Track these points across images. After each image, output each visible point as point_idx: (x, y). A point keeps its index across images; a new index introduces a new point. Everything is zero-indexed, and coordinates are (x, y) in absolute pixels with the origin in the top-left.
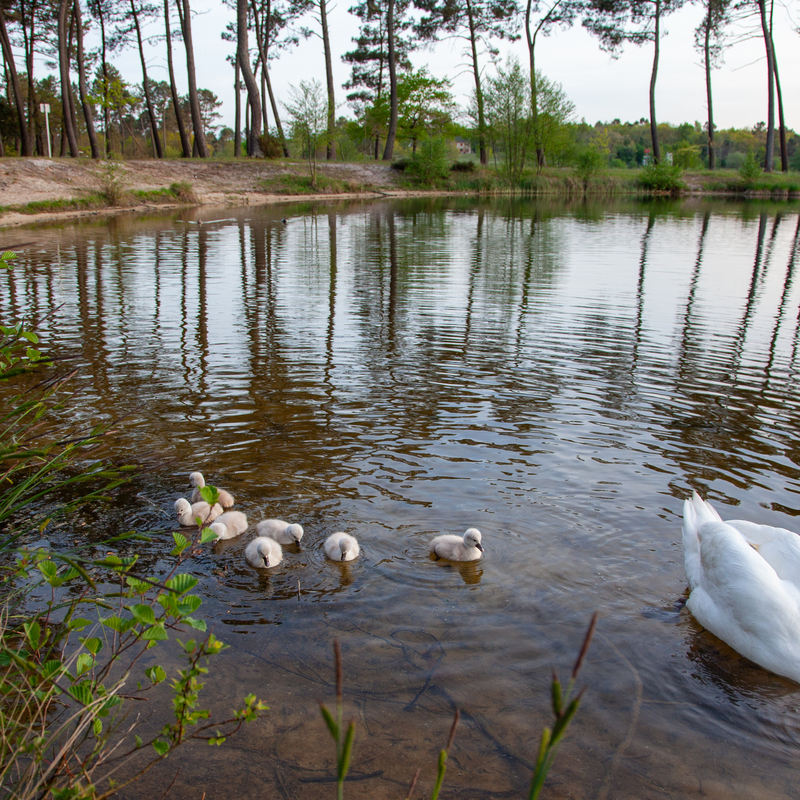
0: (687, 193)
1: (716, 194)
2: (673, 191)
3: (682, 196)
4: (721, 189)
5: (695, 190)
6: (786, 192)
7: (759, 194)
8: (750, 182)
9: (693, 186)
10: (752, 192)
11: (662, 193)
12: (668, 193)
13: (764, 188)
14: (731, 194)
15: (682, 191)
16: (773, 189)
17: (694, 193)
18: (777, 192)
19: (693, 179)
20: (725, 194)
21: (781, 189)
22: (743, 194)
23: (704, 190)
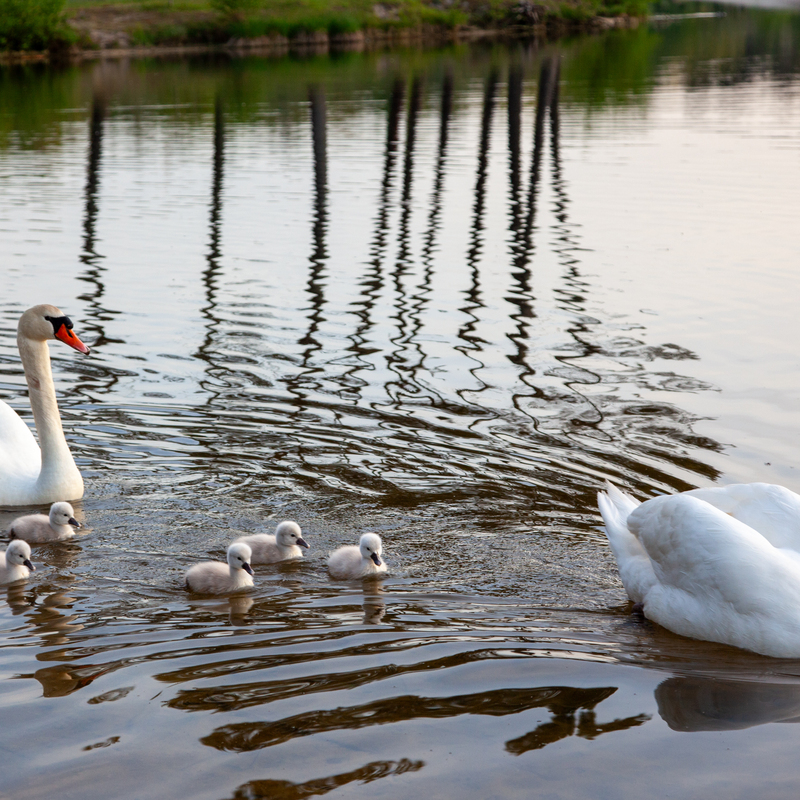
0: (89, 54)
1: (161, 51)
2: (54, 51)
3: (77, 60)
4: (173, 40)
5: (112, 45)
6: (322, 36)
7: (258, 45)
8: (235, 19)
9: (108, 37)
10: (241, 42)
11: (24, 57)
12: (42, 56)
13: (271, 30)
14: (196, 49)
15: (76, 51)
16: (293, 33)
17: (105, 53)
18: (302, 38)
19: (117, 20)
20: (181, 50)
21: (309, 31)
22: (225, 48)
23: (132, 44)
